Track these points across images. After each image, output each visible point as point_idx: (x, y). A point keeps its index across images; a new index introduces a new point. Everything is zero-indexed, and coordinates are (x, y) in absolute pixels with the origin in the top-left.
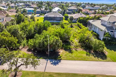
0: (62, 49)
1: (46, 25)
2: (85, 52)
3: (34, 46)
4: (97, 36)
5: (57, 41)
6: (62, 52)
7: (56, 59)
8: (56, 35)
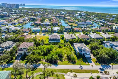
0: (59, 60)
1: (51, 48)
2: (68, 61)
3: (47, 59)
4: (75, 54)
5: (57, 58)
6: (59, 62)
7: (56, 64)
8: (56, 54)
